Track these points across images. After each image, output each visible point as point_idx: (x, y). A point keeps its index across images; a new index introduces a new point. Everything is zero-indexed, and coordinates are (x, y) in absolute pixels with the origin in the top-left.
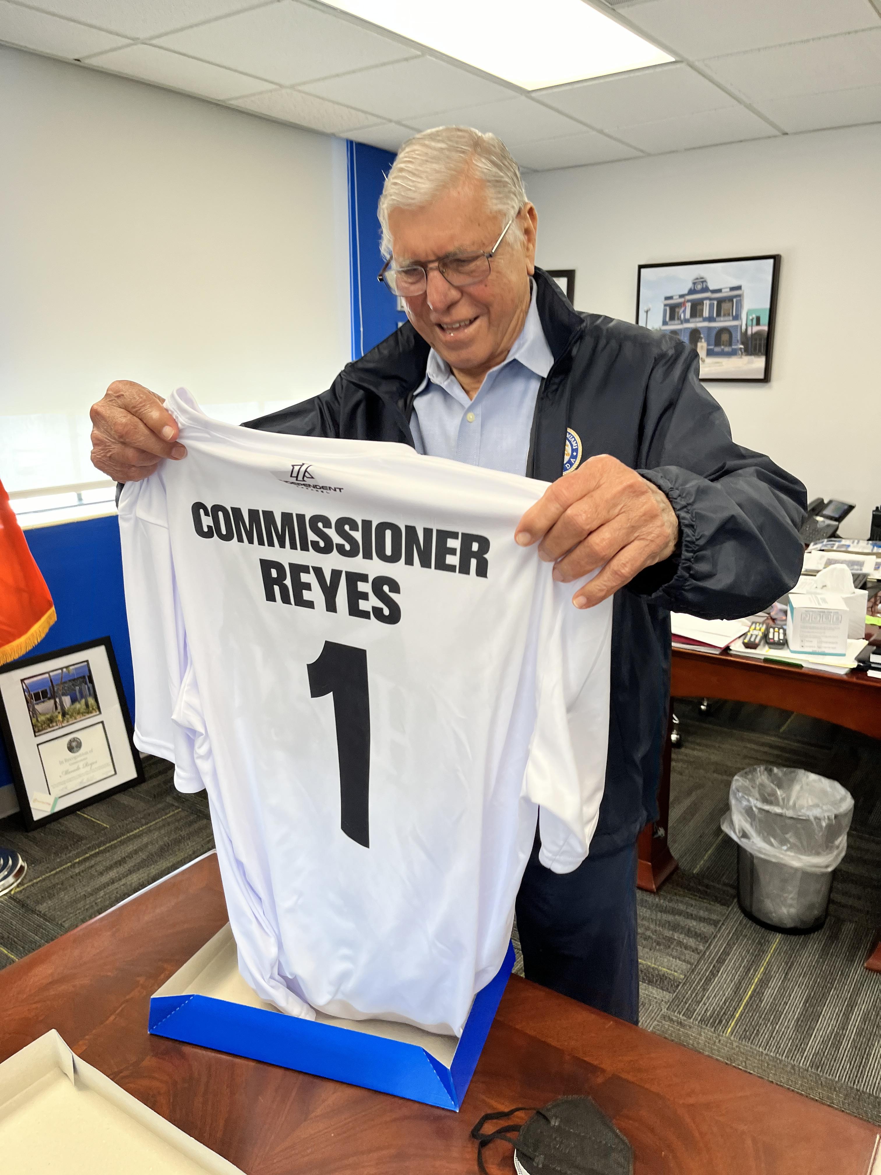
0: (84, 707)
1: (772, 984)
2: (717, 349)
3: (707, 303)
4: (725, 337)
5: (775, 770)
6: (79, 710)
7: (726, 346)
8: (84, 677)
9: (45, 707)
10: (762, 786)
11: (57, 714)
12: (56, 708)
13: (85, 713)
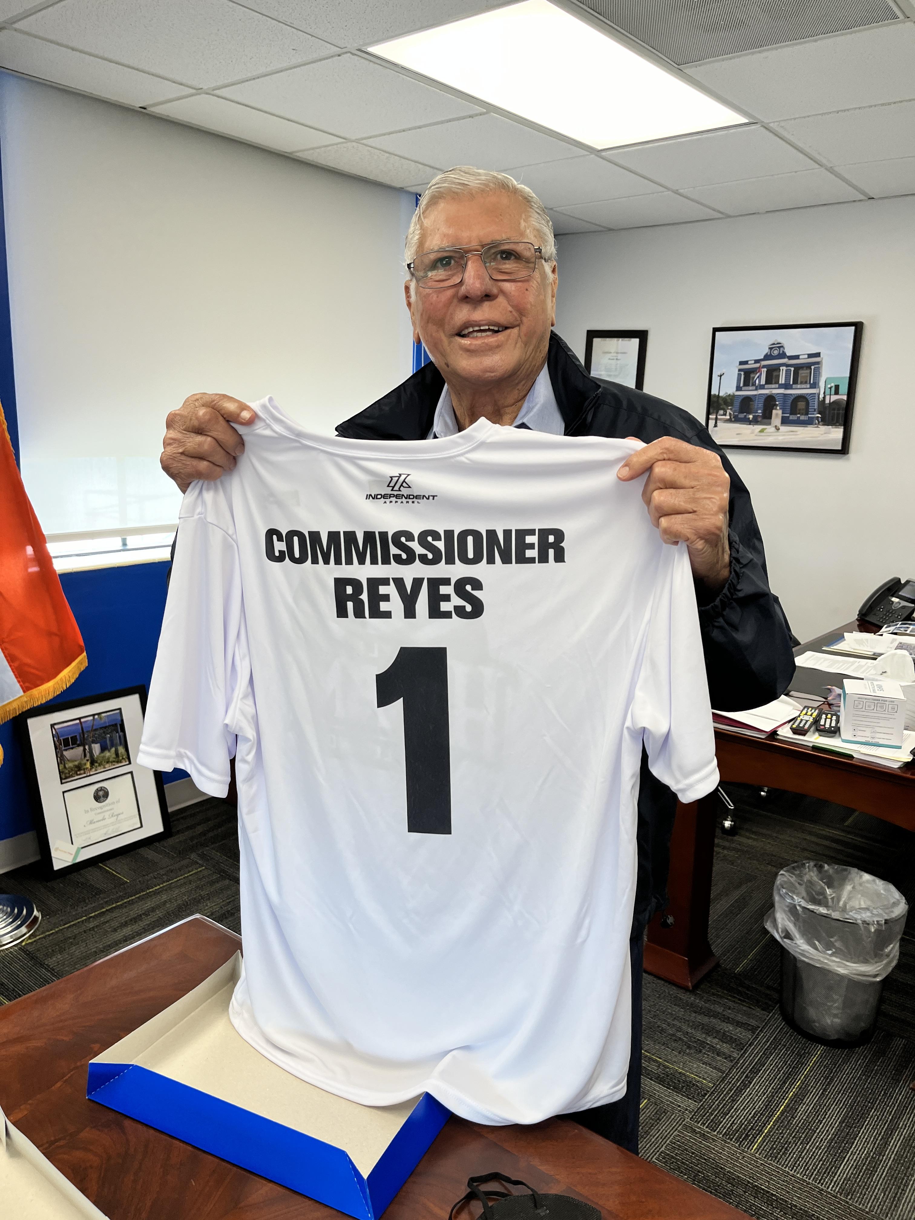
0: (114, 756)
1: (807, 1100)
2: (792, 417)
3: (784, 368)
4: (801, 405)
5: (826, 867)
6: (109, 758)
7: (802, 414)
8: (116, 725)
9: (74, 754)
10: (810, 882)
11: (85, 761)
12: (85, 756)
13: (114, 762)
